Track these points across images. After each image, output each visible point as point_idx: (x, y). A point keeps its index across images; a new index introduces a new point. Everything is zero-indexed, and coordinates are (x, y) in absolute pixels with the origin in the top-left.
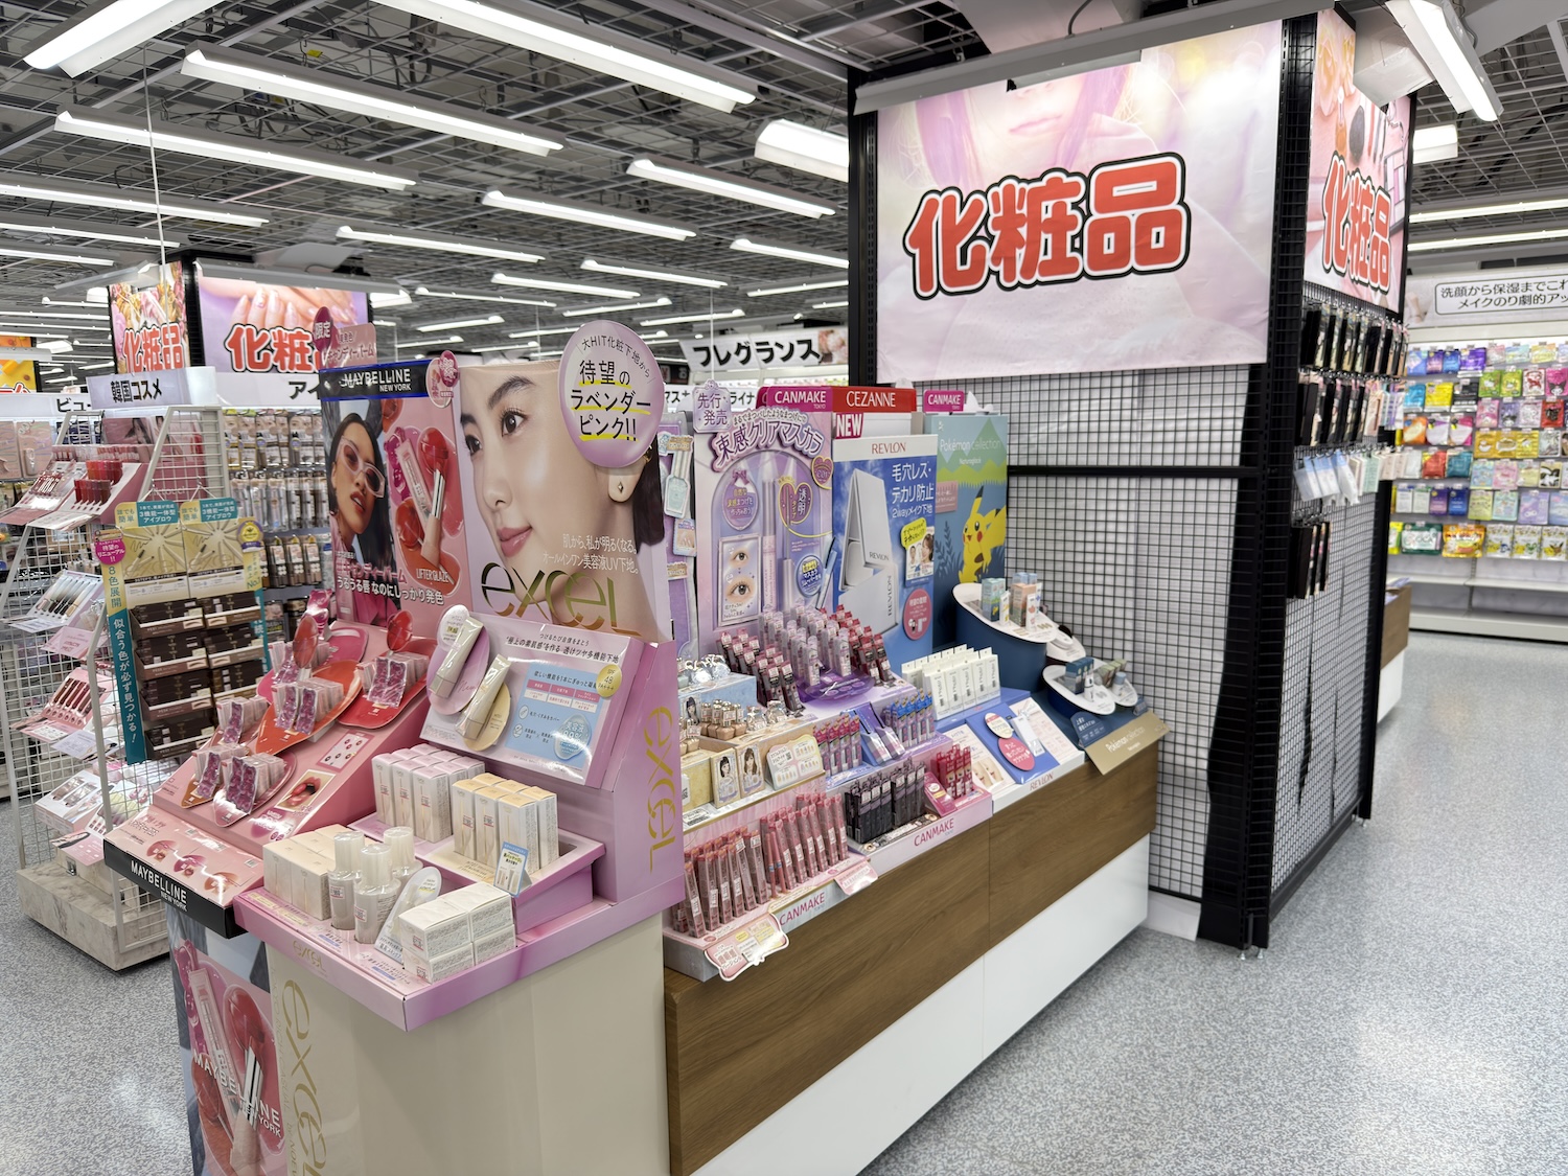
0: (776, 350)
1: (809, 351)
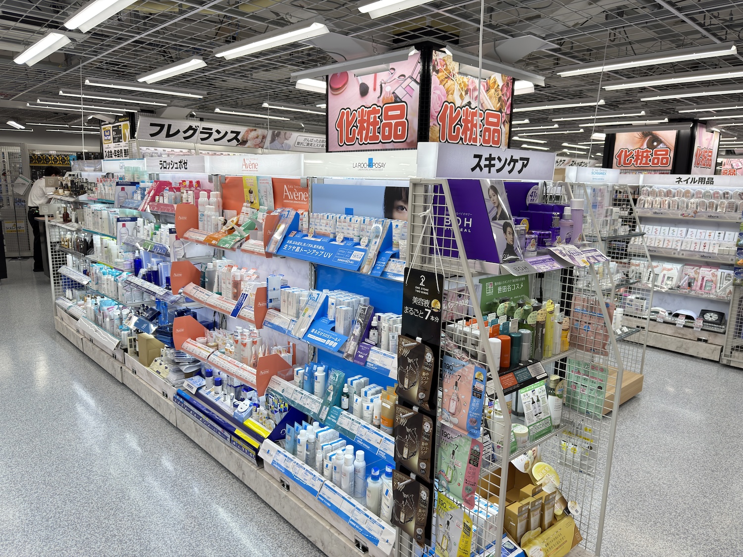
0: (214, 134)
1: (236, 138)
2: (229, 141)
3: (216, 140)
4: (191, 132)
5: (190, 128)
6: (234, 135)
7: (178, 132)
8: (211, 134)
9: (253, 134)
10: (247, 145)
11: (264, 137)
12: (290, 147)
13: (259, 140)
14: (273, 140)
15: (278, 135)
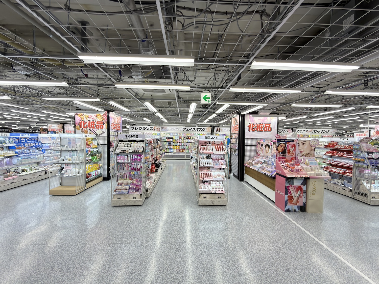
0: (146, 128)
1: (152, 129)
2: (151, 130)
3: (147, 130)
4: (140, 128)
5: (140, 127)
6: (151, 128)
7: (138, 128)
8: (145, 128)
9: (156, 128)
10: (156, 130)
11: (159, 128)
12: (168, 130)
13: (158, 129)
14: (162, 129)
15: (163, 127)
